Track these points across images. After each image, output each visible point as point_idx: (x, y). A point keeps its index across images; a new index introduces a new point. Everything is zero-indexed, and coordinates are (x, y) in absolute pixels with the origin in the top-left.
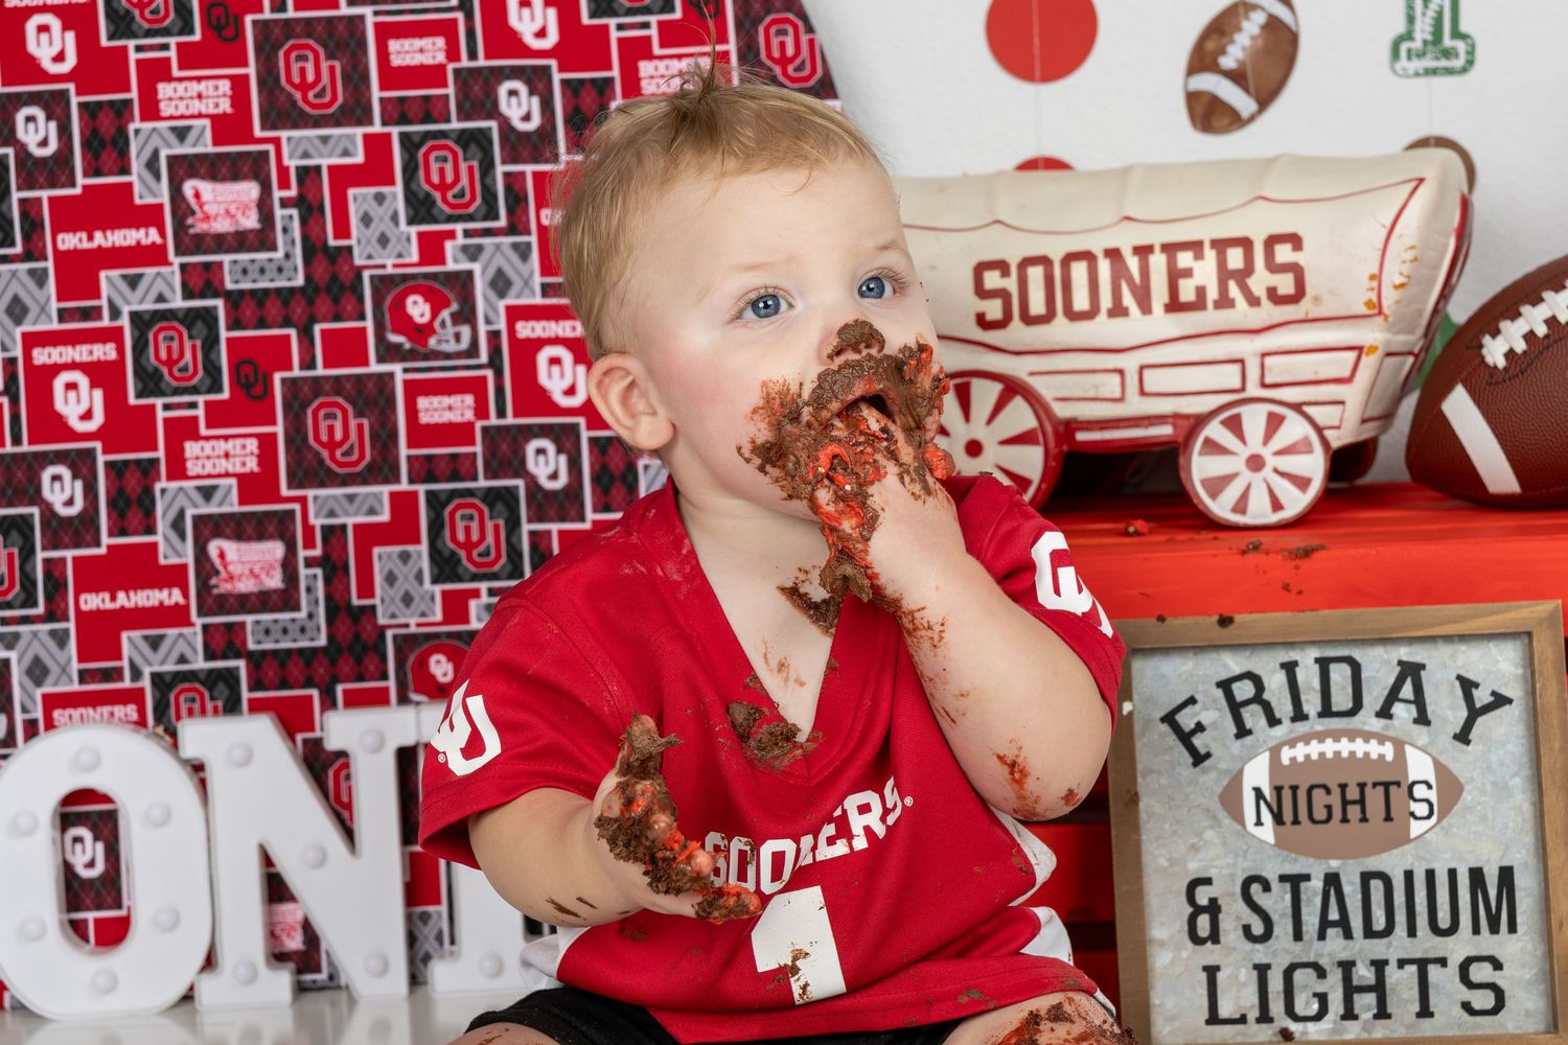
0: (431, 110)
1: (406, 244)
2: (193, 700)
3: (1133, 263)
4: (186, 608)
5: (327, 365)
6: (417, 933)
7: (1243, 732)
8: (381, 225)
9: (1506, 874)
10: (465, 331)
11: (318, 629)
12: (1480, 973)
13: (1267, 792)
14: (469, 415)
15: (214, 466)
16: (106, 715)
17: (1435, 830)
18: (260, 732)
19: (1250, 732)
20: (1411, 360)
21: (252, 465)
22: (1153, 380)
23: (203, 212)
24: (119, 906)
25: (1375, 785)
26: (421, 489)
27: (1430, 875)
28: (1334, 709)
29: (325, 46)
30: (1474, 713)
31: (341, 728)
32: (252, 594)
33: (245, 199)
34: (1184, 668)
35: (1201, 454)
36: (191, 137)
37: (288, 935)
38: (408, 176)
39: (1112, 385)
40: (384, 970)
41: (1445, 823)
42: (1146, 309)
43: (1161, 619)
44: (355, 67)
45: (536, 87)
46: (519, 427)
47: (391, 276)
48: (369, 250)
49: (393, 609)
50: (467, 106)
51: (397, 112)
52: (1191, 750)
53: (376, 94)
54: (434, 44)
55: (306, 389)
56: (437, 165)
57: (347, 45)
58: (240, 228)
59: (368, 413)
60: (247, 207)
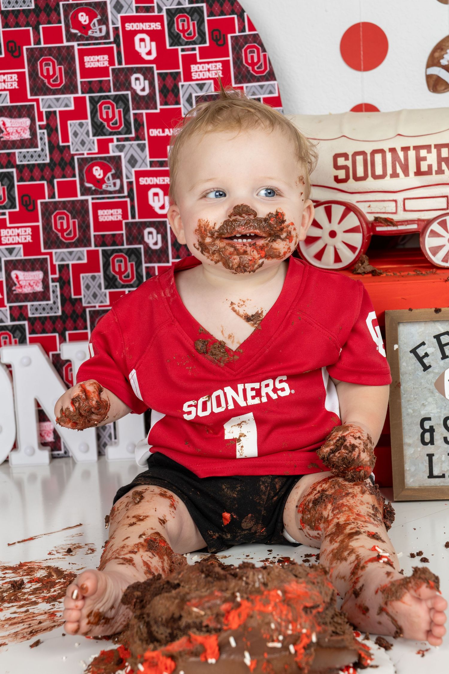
0: (102, 87)
1: (92, 144)
2: (6, 338)
3: (401, 154)
4: (3, 299)
5: (59, 197)
6: (101, 434)
7: (445, 356)
8: (82, 136)
10: (118, 182)
11: (58, 308)
14: (120, 218)
15: (13, 240)
18: (34, 351)
19: (448, 357)
21: (29, 239)
22: (410, 205)
23: (7, 131)
26: (100, 249)
29: (57, 59)
31: (68, 350)
32: (30, 293)
33: (24, 125)
34: (420, 330)
35: (429, 237)
36: (1, 99)
37: (47, 435)
38: (93, 115)
39: (391, 207)
40: (87, 450)
42: (406, 174)
43: (411, 310)
44: (70, 69)
45: (147, 76)
46: (141, 222)
47: (86, 158)
48: (77, 147)
49: (89, 300)
50: (118, 85)
51: (88, 88)
52: (423, 364)
53: (79, 80)
54: (104, 58)
55: (51, 206)
56: (105, 110)
57: (67, 59)
58: (22, 138)
59: (77, 217)
60: (25, 129)
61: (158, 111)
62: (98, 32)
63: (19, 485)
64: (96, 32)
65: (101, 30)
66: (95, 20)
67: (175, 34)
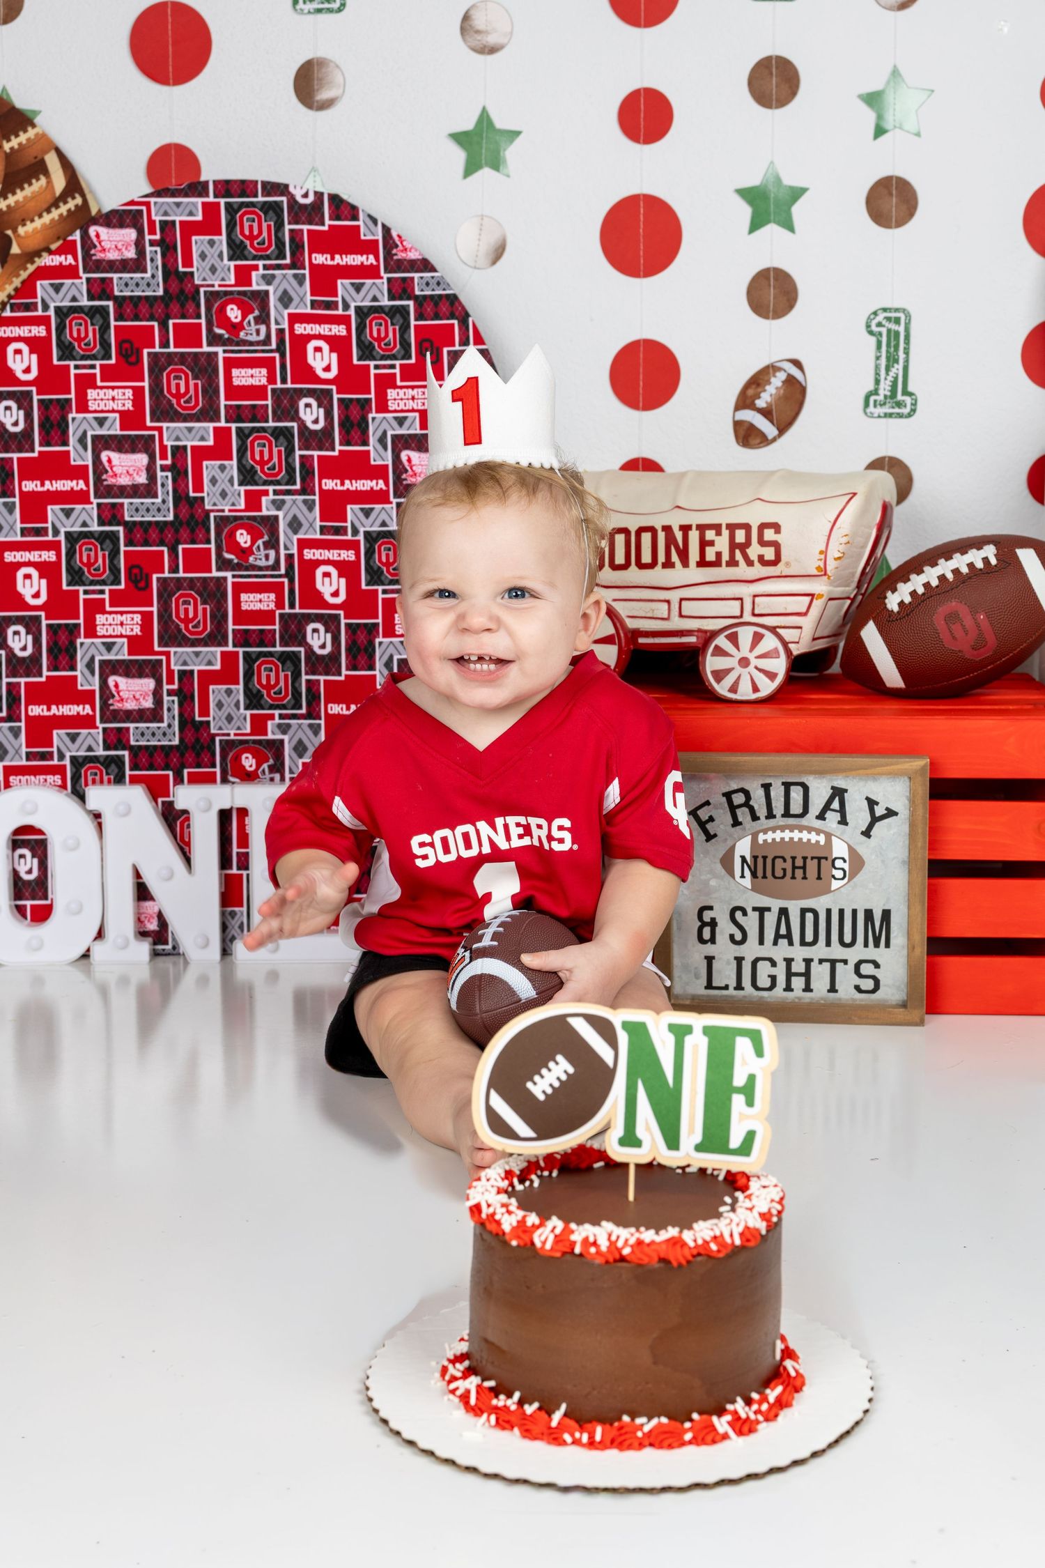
0: (257, 414)
1: (237, 497)
2: (96, 774)
3: (679, 535)
4: (94, 717)
5: (184, 572)
6: (227, 923)
7: (736, 823)
8: (223, 484)
9: (886, 915)
10: (272, 553)
11: (174, 734)
12: (867, 969)
13: (748, 859)
14: (272, 606)
15: (114, 630)
16: (42, 780)
17: (846, 886)
18: (136, 796)
19: (740, 824)
20: (848, 602)
21: (137, 630)
22: (688, 608)
23: (113, 472)
24: (46, 898)
25: (812, 858)
26: (241, 650)
27: (841, 912)
28: (792, 812)
29: (192, 371)
30: (875, 820)
31: (185, 796)
33: (138, 464)
34: (704, 786)
36: (107, 424)
37: (149, 921)
39: (662, 610)
40: (206, 944)
41: (851, 883)
42: (685, 563)
44: (210, 385)
45: (323, 403)
46: (303, 615)
47: (227, 517)
48: (214, 500)
49: (220, 724)
50: (279, 413)
51: (235, 414)
52: (706, 832)
53: (223, 402)
54: (260, 372)
55: (172, 585)
56: (259, 449)
57: (206, 370)
58: (135, 483)
59: (210, 602)
60: (140, 470)
61: (336, 453)
62: (254, 334)
63: (104, 992)
64: (251, 334)
65: (258, 332)
66: (251, 317)
67: (367, 343)
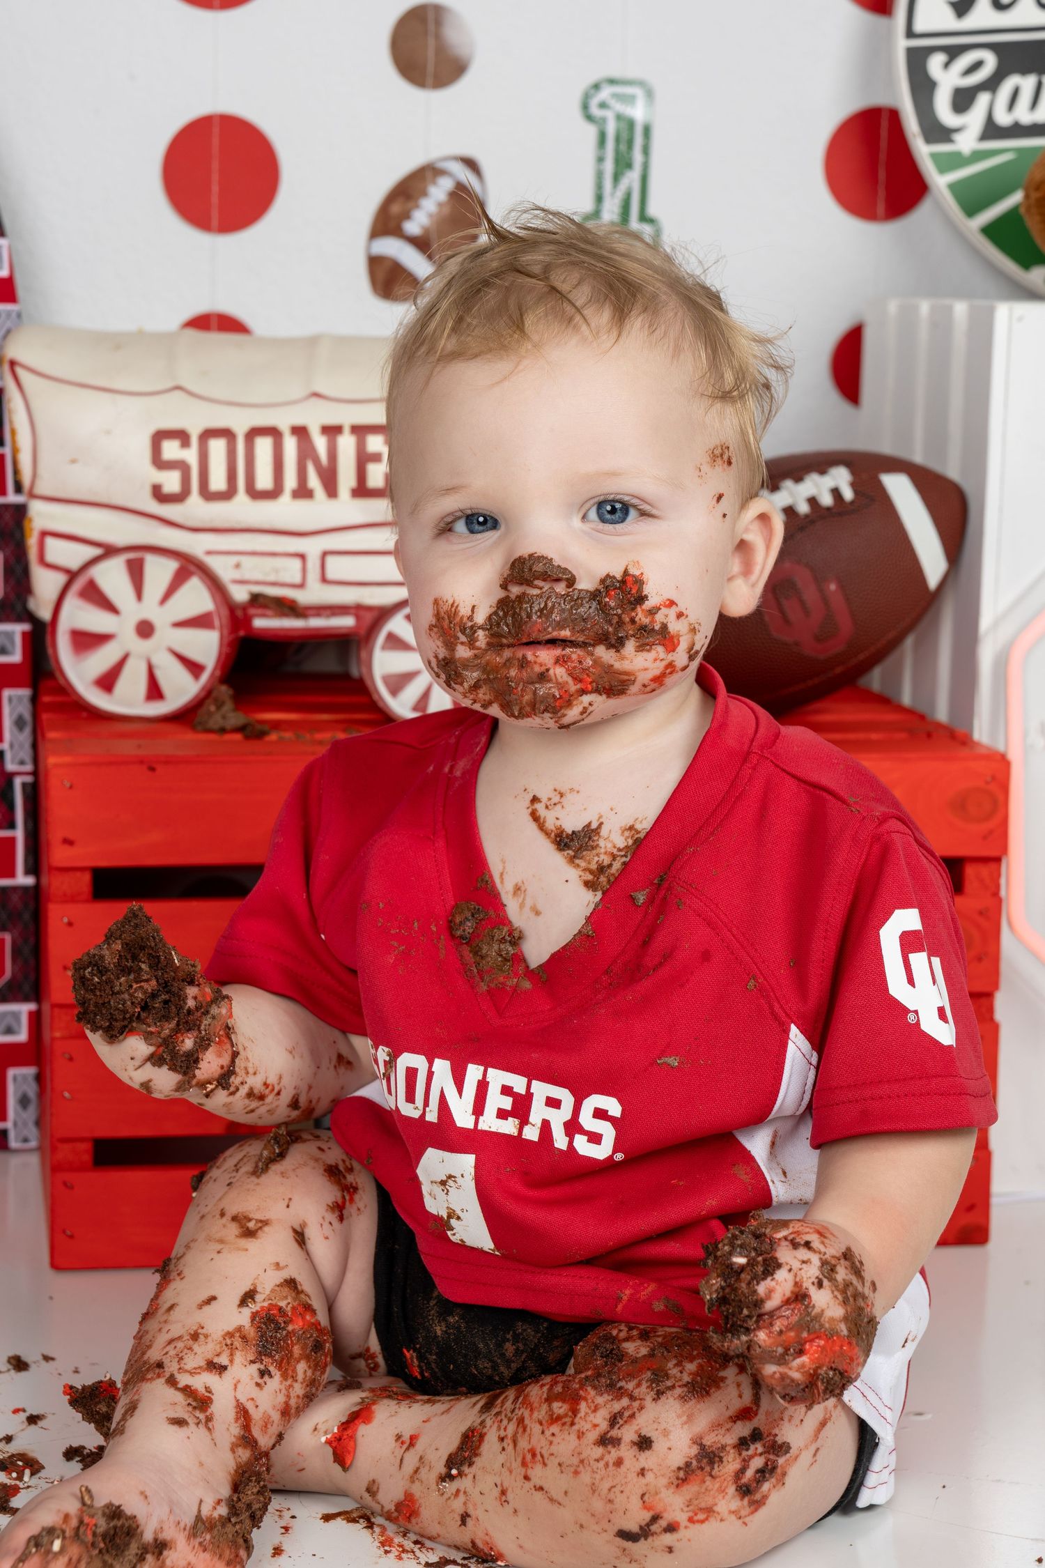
3: (320, 442)
22: (336, 568)
35: (384, 648)
39: (291, 571)
42: (331, 489)
